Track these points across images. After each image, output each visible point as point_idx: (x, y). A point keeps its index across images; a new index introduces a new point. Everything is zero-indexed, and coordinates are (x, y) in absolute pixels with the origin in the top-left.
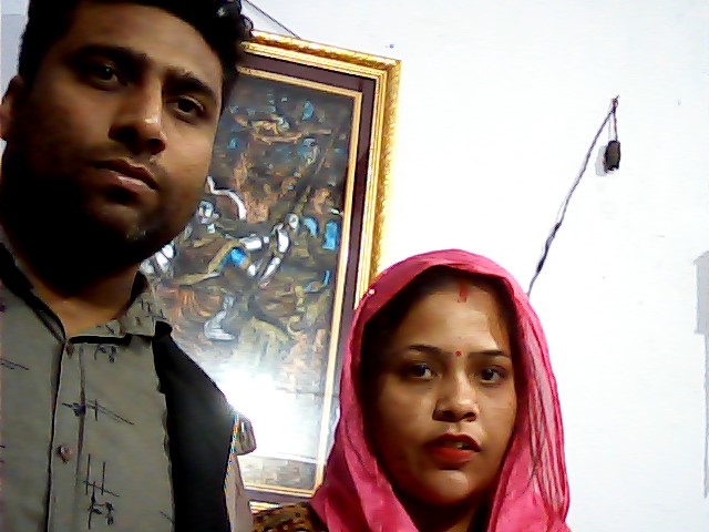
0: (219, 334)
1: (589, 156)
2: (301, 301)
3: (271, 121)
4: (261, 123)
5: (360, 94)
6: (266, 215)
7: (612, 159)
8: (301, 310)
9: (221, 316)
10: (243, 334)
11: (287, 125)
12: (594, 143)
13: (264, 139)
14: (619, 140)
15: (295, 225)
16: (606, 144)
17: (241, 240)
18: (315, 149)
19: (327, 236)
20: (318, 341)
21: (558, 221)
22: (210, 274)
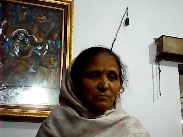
0: (33, 71)
1: (121, 22)
2: (52, 61)
3: (42, 17)
4: (39, 18)
5: (64, 9)
6: (42, 40)
7: (127, 22)
8: (53, 63)
9: (33, 66)
10: (38, 70)
11: (46, 18)
12: (123, 19)
13: (41, 22)
14: (129, 18)
15: (50, 43)
16: (126, 19)
17: (36, 47)
18: (54, 24)
19: (58, 45)
20: (58, 71)
21: (115, 39)
22: (29, 56)
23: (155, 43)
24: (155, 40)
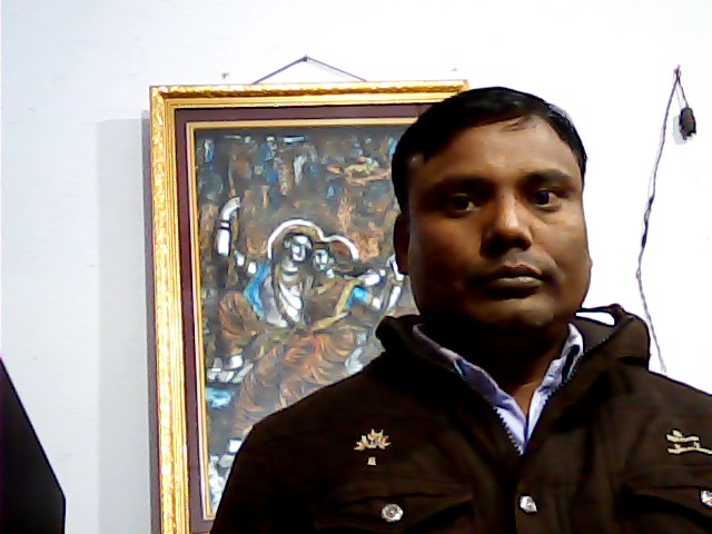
1: (665, 128)
3: (361, 163)
4: (352, 167)
6: (377, 250)
7: (687, 125)
9: (358, 352)
11: (376, 164)
12: (667, 114)
14: (690, 106)
16: (679, 113)
17: (360, 278)
21: (651, 195)
22: (339, 315)
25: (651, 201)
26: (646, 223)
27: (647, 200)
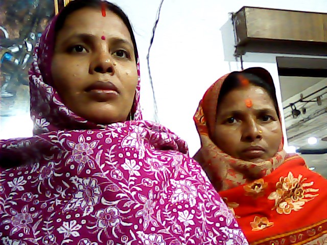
0: (6, 94)
6: (19, 35)
9: (5, 85)
10: (17, 93)
15: (33, 38)
17: (9, 48)
21: (157, 19)
23: (232, 22)
24: (231, 16)
25: (157, 22)
26: (154, 33)
27: (155, 21)
